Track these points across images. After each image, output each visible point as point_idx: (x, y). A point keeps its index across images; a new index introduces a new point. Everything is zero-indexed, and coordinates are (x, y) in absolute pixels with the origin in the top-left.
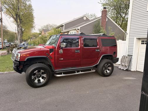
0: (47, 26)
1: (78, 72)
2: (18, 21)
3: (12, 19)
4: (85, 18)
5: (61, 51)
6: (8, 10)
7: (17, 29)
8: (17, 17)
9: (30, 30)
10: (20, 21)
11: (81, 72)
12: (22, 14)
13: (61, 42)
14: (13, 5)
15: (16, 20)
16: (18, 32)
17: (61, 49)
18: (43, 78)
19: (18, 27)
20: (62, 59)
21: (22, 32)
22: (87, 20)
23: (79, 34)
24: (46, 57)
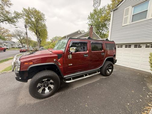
0: (56, 37)
1: (86, 75)
2: (38, 34)
3: (34, 33)
4: (79, 32)
5: (70, 56)
6: (31, 27)
7: (37, 39)
8: (37, 32)
9: (45, 40)
10: (39, 35)
11: (89, 75)
12: (40, 30)
13: (70, 46)
14: (34, 24)
15: (36, 34)
16: (38, 41)
17: (70, 54)
18: (49, 88)
19: (38, 38)
20: (71, 64)
21: (41, 41)
22: (81, 33)
23: (87, 38)
24: (54, 64)
